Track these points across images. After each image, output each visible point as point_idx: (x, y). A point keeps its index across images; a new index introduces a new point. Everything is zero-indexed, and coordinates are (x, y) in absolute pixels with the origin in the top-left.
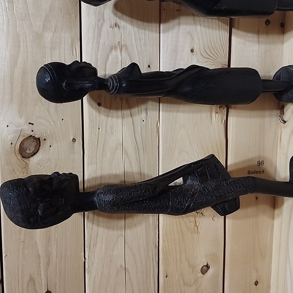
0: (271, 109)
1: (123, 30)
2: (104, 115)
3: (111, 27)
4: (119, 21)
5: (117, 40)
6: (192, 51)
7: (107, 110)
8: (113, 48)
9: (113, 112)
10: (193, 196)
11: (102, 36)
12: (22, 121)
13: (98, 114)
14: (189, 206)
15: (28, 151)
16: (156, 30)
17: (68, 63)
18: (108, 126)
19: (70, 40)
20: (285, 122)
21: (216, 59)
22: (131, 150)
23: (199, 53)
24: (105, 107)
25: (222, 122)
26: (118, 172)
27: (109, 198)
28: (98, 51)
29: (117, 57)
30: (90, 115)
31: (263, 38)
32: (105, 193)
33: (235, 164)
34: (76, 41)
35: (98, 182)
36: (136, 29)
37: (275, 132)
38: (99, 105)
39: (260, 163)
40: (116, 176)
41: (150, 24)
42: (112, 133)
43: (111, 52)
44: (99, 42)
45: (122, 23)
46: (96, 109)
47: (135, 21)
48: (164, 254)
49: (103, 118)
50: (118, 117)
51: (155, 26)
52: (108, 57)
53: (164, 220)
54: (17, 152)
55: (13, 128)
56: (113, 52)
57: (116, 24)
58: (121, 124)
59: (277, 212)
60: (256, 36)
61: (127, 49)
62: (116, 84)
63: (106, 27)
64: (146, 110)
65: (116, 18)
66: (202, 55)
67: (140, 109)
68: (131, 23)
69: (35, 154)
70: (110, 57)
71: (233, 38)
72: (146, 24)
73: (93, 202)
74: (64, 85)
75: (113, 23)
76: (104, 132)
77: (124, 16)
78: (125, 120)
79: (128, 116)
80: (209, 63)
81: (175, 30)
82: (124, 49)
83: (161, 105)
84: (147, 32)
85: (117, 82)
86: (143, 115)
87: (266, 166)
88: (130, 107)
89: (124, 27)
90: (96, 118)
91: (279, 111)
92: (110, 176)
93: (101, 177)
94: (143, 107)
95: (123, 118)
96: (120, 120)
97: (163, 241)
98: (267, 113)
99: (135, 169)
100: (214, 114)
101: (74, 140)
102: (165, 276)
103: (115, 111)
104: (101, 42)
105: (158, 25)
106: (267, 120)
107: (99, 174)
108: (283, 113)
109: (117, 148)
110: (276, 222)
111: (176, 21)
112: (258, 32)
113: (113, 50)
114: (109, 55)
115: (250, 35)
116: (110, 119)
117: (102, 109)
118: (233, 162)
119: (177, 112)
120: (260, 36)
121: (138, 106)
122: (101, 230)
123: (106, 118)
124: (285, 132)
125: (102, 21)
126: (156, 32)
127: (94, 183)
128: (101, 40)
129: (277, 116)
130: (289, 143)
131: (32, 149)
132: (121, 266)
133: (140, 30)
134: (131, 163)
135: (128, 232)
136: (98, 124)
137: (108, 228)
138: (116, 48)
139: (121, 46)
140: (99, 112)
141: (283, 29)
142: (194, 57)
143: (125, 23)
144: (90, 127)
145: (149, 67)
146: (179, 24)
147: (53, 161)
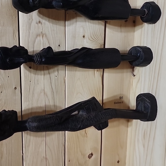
0: (127, 68)
1: (44, 25)
2: (33, 74)
3: (36, 23)
4: (41, 20)
5: (41, 31)
6: (84, 37)
7: (35, 71)
8: (38, 35)
9: (39, 72)
10: (82, 121)
11: (31, 28)
13: (29, 73)
14: (80, 127)
16: (63, 25)
18: (36, 80)
19: (12, 31)
20: (134, 76)
21: (97, 41)
22: (49, 93)
23: (88, 38)
24: (34, 69)
25: (100, 76)
26: (41, 106)
28: (29, 37)
29: (40, 41)
30: (25, 73)
31: (123, 29)
32: (32, 122)
34: (16, 31)
35: (30, 111)
36: (51, 24)
37: (129, 81)
38: (30, 68)
39: (121, 98)
40: (41, 107)
41: (60, 22)
42: (38, 84)
43: (37, 37)
44: (30, 32)
45: (43, 21)
46: (28, 70)
47: (50, 20)
48: (68, 149)
49: (33, 75)
50: (41, 75)
51: (62, 22)
52: (35, 41)
56: (38, 38)
57: (39, 22)
58: (43, 79)
59: (129, 123)
60: (119, 28)
61: (46, 36)
62: (38, 59)
63: (34, 24)
64: (58, 70)
65: (39, 18)
66: (89, 39)
67: (54, 69)
68: (49, 21)
70: (36, 41)
71: (107, 29)
72: (57, 21)
73: (26, 127)
74: (8, 60)
75: (38, 21)
76: (33, 83)
77: (44, 17)
78: (46, 76)
79: (47, 74)
80: (93, 43)
81: (74, 25)
82: (44, 36)
83: (66, 67)
84: (58, 26)
85: (39, 58)
86: (56, 73)
87: (124, 99)
88: (48, 69)
89: (44, 23)
90: (28, 76)
91: (131, 69)
92: (37, 108)
93: (32, 109)
94: (56, 69)
95: (44, 75)
96: (43, 76)
97: (68, 142)
98: (125, 70)
99: (51, 103)
100: (96, 72)
101: (15, 88)
102: (69, 161)
103: (39, 71)
104: (31, 32)
105: (64, 22)
106: (125, 74)
107: (30, 107)
108: (133, 71)
109: (41, 92)
110: (129, 129)
111: (74, 20)
112: (121, 26)
113: (38, 37)
114: (35, 39)
115: (116, 28)
116: (37, 76)
117: (32, 70)
118: (106, 98)
119: (76, 71)
120: (122, 28)
121: (53, 68)
122: (32, 138)
123: (34, 75)
124: (135, 80)
125: (31, 20)
127: (28, 112)
128: (31, 31)
129: (130, 72)
130: (136, 87)
132: (44, 157)
133: (54, 25)
134: (49, 100)
135: (48, 138)
136: (30, 79)
137: (36, 136)
138: (39, 35)
139: (43, 35)
140: (30, 72)
141: (134, 24)
142: (85, 40)
143: (45, 21)
144: (25, 81)
145: (59, 46)
146: (76, 22)
147: (3, 101)
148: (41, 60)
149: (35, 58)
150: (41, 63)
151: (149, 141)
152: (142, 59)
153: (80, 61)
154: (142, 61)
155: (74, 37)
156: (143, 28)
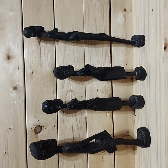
0: (130, 110)
2: (65, 116)
4: (70, 82)
5: (70, 88)
6: (98, 90)
7: (67, 114)
9: (69, 115)
10: (98, 146)
11: (64, 87)
12: (35, 120)
13: (63, 116)
14: (97, 150)
15: (37, 131)
17: (52, 100)
18: (67, 120)
19: (53, 90)
20: (135, 116)
22: (76, 129)
23: (100, 91)
24: (66, 113)
25: (111, 116)
26: (71, 138)
27: (68, 148)
28: (63, 93)
29: (70, 95)
30: (60, 116)
31: (124, 84)
32: (66, 146)
33: (117, 133)
35: (63, 142)
36: (76, 84)
37: (132, 120)
38: (63, 112)
39: (127, 132)
40: (70, 139)
41: (82, 82)
42: (68, 122)
43: (67, 93)
44: (63, 90)
45: (71, 82)
46: (62, 114)
50: (70, 117)
51: (83, 82)
53: (89, 156)
54: (34, 131)
55: (32, 123)
56: (68, 93)
58: (72, 119)
59: (135, 152)
60: (122, 83)
61: (73, 91)
63: (66, 84)
64: (81, 113)
67: (79, 113)
68: (75, 82)
69: (40, 132)
70: (67, 95)
71: (113, 85)
72: (80, 82)
74: (52, 108)
75: (68, 83)
76: (65, 123)
77: (72, 80)
78: (73, 117)
81: (91, 84)
83: (87, 111)
84: (80, 85)
85: (69, 106)
86: (80, 115)
87: (130, 133)
88: (75, 112)
89: (72, 84)
92: (68, 139)
93: (65, 140)
94: (80, 112)
96: (71, 117)
97: (90, 165)
98: (128, 112)
99: (78, 136)
100: (107, 113)
101: (54, 126)
103: (69, 114)
106: (129, 115)
107: (64, 139)
108: (134, 112)
109: (70, 128)
110: (135, 156)
112: (123, 82)
115: (120, 83)
116: (67, 117)
117: (64, 113)
118: (116, 132)
119: (93, 113)
121: (78, 112)
122: (65, 161)
124: (136, 119)
125: (64, 82)
126: (84, 84)
127: (62, 142)
129: (132, 113)
130: (137, 124)
131: (39, 130)
133: (78, 84)
134: (76, 134)
135: (75, 161)
136: (63, 120)
137: (68, 160)
138: (69, 91)
139: (71, 91)
140: (63, 115)
141: (132, 80)
142: (99, 93)
143: (72, 82)
144: (60, 121)
145: (82, 97)
146: (92, 81)
147: (47, 134)
148: (71, 107)
149: (67, 106)
150: (71, 109)
151: (148, 162)
152: (137, 104)
153: (95, 107)
154: (137, 105)
155: (91, 91)
156: (138, 83)
